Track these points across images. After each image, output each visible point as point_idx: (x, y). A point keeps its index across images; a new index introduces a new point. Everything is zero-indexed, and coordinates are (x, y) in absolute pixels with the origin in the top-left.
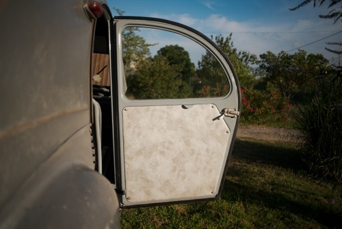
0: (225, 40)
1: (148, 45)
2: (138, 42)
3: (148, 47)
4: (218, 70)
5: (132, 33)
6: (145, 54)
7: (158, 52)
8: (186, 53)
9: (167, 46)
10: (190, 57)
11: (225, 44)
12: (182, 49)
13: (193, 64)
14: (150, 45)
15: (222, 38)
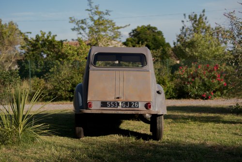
0: (198, 17)
1: (118, 28)
2: (108, 26)
3: (119, 30)
4: (193, 50)
5: (101, 17)
6: (117, 38)
7: (130, 34)
8: (160, 33)
9: (138, 27)
10: (164, 37)
11: (199, 21)
12: (155, 28)
13: (168, 44)
14: (121, 27)
15: (196, 16)
